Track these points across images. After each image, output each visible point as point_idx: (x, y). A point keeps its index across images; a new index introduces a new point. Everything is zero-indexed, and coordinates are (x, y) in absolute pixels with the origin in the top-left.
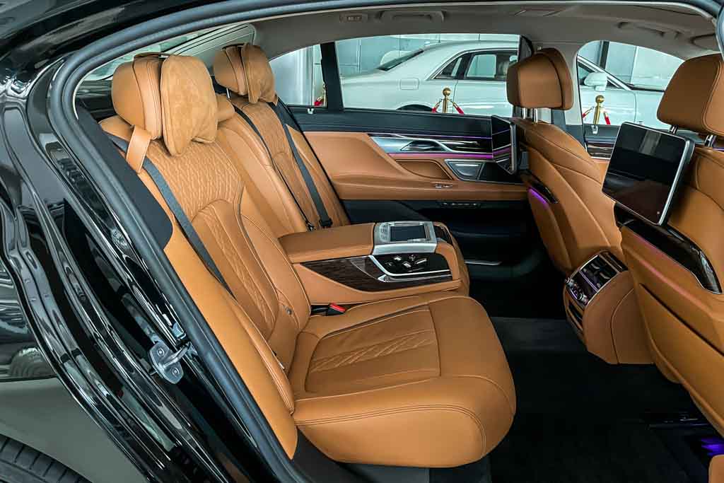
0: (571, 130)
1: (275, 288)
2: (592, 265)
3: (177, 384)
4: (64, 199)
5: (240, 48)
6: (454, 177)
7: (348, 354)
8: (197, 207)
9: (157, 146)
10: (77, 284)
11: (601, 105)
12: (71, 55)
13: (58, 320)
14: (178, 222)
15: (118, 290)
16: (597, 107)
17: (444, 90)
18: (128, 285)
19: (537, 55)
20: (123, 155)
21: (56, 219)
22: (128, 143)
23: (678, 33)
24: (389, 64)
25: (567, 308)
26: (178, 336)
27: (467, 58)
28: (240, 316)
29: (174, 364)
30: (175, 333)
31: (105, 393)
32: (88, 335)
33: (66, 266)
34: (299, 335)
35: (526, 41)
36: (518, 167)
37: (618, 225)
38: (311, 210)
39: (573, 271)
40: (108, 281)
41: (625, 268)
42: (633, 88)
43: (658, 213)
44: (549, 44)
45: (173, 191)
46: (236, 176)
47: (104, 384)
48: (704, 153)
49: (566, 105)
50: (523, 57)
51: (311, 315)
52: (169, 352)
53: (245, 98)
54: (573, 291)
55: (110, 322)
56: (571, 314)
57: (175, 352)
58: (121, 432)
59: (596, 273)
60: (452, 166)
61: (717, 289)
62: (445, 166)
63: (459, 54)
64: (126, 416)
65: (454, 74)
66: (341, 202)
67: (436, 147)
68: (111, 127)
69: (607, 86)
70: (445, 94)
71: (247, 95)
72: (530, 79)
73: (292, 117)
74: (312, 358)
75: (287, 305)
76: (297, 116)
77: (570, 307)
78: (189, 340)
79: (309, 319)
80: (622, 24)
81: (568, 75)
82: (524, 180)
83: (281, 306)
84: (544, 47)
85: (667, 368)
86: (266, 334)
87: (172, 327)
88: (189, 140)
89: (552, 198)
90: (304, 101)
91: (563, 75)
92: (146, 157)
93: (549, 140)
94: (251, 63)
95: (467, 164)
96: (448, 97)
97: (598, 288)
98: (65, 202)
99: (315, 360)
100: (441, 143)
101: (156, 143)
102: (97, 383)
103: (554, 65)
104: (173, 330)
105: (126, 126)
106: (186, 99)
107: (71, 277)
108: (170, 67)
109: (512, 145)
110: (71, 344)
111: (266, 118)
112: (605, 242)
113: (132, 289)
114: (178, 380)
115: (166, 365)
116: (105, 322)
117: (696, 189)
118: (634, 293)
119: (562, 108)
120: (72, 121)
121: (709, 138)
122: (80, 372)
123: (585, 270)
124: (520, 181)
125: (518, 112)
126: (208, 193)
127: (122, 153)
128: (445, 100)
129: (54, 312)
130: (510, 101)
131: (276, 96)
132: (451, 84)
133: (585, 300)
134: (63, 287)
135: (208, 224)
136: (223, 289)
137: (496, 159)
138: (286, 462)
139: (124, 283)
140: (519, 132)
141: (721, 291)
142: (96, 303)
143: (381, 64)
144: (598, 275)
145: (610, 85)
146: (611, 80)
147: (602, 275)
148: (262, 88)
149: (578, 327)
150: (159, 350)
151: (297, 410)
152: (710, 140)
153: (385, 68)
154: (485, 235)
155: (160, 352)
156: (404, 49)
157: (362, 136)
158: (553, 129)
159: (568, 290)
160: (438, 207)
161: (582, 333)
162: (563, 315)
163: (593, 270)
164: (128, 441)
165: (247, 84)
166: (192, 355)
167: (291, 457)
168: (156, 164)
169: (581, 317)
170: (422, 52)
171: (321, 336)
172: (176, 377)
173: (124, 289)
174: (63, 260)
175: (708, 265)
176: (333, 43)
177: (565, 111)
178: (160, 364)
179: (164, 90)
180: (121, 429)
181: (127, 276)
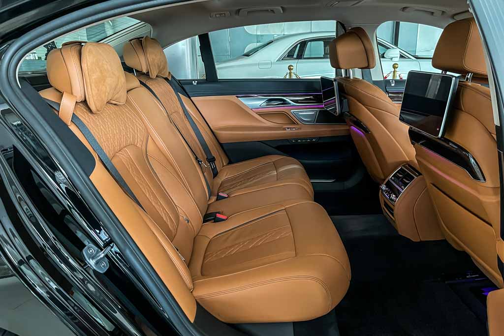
0: (376, 83)
1: (176, 205)
2: (398, 174)
3: (104, 273)
4: (13, 145)
5: (141, 40)
6: (299, 123)
7: (230, 247)
8: (114, 149)
9: (82, 107)
10: (27, 207)
11: (397, 70)
12: (13, 42)
13: (14, 236)
14: (100, 159)
15: (61, 213)
16: (394, 72)
17: (289, 67)
18: (68, 208)
19: (348, 32)
20: (57, 113)
21: (8, 160)
22: (59, 105)
23: (443, 12)
24: (251, 51)
25: (383, 206)
26: (104, 239)
27: (303, 44)
28: (150, 224)
29: (101, 258)
30: (102, 237)
31: (54, 287)
32: (39, 246)
33: (18, 196)
34: (195, 238)
35: (341, 25)
36: (341, 111)
37: (412, 143)
38: (199, 152)
39: (384, 180)
40: (52, 207)
41: (420, 174)
42: (417, 58)
43: (438, 129)
44: (355, 25)
45: (96, 138)
46: (143, 128)
47: (52, 280)
48: (466, 85)
49: (371, 66)
50: (339, 35)
51: (203, 223)
52: (98, 251)
53: (147, 75)
54: (386, 193)
55: (54, 234)
56: (385, 209)
57: (102, 250)
58: (70, 317)
59: (400, 179)
60: (295, 115)
61: (482, 178)
62: (292, 115)
63: (298, 42)
64: (73, 305)
65: (295, 56)
66: (221, 145)
67: (284, 103)
68: (47, 95)
69: (400, 57)
70: (290, 69)
71: (148, 72)
72: (345, 49)
73: (183, 88)
74: (205, 253)
75: (185, 217)
76: (185, 87)
77: (385, 205)
78: (113, 242)
79: (202, 226)
80: (404, 9)
81: (371, 45)
82: (346, 120)
83: (181, 218)
84: (353, 27)
85: (454, 240)
86: (171, 237)
87: (100, 233)
88: (105, 103)
89: (366, 130)
90: (192, 76)
91: (367, 46)
92: (73, 113)
93: (361, 89)
94: (149, 50)
95: (306, 113)
96: (292, 71)
97: (403, 190)
98: (15, 148)
99: (207, 254)
100: (287, 99)
101: (81, 105)
102: (47, 279)
103: (361, 39)
104: (100, 235)
105: (58, 93)
106: (101, 72)
107: (22, 203)
108: (88, 50)
109: (336, 97)
110: (25, 252)
111: (163, 89)
112: (405, 158)
113: (72, 212)
114: (106, 270)
115: (95, 259)
116: (51, 235)
117: (463, 111)
118: (427, 191)
119: (368, 67)
120: (17, 89)
121: (468, 76)
122: (34, 273)
123: (393, 178)
124: (344, 121)
125: (339, 72)
126: (122, 140)
127: (56, 112)
128: (290, 73)
129: (10, 229)
130: (333, 66)
131: (169, 73)
132: (293, 63)
133: (395, 199)
134: (17, 211)
135: (123, 160)
136: (136, 205)
137: (327, 108)
138: (189, 326)
139: (65, 207)
140: (340, 86)
141: (485, 180)
142: (43, 222)
143: (245, 52)
144: (402, 181)
145: (402, 57)
146: (403, 54)
147: (404, 179)
148: (159, 67)
149: (390, 217)
150: (89, 249)
151: (195, 289)
152: (469, 77)
153: (247, 55)
154: (326, 161)
155: (91, 251)
156: (260, 42)
157: (233, 98)
158: (363, 83)
159: (382, 192)
160: (288, 144)
161: (394, 222)
162: (379, 211)
163: (398, 178)
164: (75, 323)
165: (148, 64)
166: (115, 252)
167: (192, 321)
168: (82, 119)
169: (393, 210)
170: (272, 42)
171: (211, 237)
172: (103, 268)
173: (65, 212)
174: (16, 192)
175: (475, 163)
176: (207, 34)
177: (371, 70)
178: (91, 260)
179: (84, 66)
180: (70, 314)
181: (67, 203)
